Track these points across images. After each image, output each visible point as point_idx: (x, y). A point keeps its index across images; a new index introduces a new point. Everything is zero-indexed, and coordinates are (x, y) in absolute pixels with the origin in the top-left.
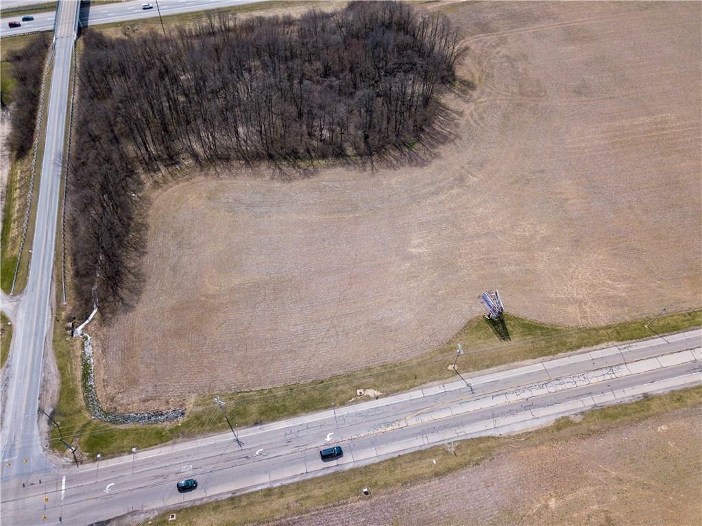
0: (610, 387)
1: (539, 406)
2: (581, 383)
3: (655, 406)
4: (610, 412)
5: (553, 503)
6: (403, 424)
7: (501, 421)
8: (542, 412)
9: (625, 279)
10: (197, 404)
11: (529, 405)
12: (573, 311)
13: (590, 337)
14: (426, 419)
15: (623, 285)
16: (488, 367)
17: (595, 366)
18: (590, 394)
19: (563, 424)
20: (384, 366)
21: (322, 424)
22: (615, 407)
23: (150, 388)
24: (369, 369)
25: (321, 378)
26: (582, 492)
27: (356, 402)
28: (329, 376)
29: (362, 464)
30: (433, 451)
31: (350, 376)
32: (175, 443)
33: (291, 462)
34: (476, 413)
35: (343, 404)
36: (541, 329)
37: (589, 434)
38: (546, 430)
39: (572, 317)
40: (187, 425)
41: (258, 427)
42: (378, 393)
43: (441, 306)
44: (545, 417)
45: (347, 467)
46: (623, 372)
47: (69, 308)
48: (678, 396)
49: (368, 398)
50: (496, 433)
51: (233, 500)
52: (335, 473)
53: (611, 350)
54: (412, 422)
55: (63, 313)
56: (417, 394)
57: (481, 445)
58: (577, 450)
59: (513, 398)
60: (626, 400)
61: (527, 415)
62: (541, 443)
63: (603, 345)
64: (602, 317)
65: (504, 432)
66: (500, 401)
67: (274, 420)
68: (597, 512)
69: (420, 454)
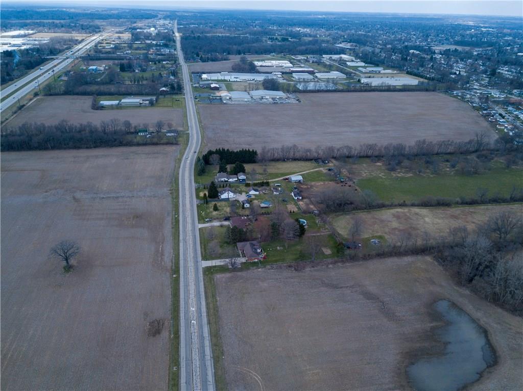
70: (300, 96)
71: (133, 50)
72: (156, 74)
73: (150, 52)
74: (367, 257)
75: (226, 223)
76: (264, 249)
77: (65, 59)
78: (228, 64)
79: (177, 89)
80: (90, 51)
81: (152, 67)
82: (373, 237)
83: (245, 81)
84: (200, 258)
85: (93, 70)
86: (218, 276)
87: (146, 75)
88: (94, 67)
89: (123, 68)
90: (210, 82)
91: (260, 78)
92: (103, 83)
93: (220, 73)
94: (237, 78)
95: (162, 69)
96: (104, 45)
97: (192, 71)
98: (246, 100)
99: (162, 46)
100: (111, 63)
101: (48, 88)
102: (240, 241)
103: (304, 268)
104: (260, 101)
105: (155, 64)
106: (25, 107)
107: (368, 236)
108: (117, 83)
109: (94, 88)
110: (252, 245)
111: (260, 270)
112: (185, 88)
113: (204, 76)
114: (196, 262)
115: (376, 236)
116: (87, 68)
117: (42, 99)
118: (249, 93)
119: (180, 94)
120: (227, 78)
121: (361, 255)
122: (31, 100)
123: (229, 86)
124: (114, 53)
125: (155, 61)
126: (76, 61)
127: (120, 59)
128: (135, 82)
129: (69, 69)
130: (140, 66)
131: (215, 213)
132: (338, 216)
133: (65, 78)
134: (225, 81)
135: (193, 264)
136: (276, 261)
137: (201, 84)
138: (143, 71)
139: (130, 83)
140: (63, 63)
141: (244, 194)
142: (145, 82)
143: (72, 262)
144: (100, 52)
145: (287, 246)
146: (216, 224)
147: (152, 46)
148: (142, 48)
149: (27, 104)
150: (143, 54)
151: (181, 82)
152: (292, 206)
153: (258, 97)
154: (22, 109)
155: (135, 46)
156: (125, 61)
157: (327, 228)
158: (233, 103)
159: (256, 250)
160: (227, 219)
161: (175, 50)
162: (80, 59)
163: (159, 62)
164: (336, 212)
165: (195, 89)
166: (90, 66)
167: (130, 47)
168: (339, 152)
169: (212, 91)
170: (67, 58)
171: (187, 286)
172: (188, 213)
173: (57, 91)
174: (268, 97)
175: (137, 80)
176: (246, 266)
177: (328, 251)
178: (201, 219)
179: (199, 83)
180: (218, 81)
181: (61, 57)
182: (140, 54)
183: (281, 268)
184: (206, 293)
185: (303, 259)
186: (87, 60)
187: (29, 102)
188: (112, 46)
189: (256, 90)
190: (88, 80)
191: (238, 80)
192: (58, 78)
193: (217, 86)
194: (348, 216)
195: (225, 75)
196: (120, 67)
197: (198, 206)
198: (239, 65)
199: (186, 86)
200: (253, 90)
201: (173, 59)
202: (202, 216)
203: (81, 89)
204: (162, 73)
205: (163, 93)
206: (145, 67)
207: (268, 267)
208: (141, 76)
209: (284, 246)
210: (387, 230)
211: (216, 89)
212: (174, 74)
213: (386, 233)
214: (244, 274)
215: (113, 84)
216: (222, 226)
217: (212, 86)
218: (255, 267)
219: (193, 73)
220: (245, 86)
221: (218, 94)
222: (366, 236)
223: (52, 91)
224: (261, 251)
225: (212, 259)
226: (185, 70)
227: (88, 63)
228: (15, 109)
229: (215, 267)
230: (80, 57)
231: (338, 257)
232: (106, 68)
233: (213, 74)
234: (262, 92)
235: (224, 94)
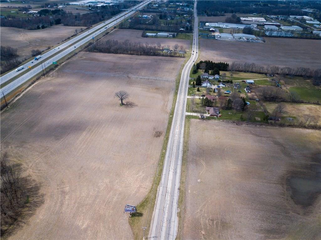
70: (265, 39)
71: (169, 8)
72: (179, 21)
73: (177, 10)
77: (131, 11)
78: (224, 18)
79: (190, 30)
80: (145, 8)
81: (177, 17)
83: (232, 28)
85: (145, 17)
86: (192, 120)
87: (173, 21)
88: (146, 16)
89: (161, 17)
90: (210, 27)
91: (242, 27)
92: (149, 24)
93: (217, 22)
94: (227, 26)
95: (183, 19)
96: (152, 5)
97: (200, 21)
98: (230, 38)
99: (185, 6)
100: (155, 14)
101: (121, 25)
104: (239, 40)
105: (180, 16)
106: (109, 33)
108: (157, 25)
109: (144, 26)
112: (194, 30)
113: (207, 24)
116: (142, 16)
117: (118, 30)
118: (232, 35)
119: (191, 33)
120: (221, 26)
122: (112, 30)
123: (221, 30)
124: (157, 9)
125: (179, 15)
126: (137, 13)
127: (160, 13)
128: (166, 25)
129: (132, 16)
130: (171, 17)
133: (130, 21)
134: (219, 27)
137: (204, 28)
138: (172, 19)
139: (164, 25)
140: (130, 13)
141: (216, 85)
142: (172, 25)
144: (150, 8)
147: (180, 6)
148: (174, 7)
149: (110, 32)
150: (174, 10)
151: (192, 26)
153: (237, 37)
154: (108, 34)
155: (170, 6)
156: (163, 14)
158: (221, 39)
161: (193, 9)
162: (139, 12)
163: (182, 15)
165: (200, 31)
166: (143, 15)
167: (167, 6)
168: (282, 71)
169: (210, 33)
170: (132, 11)
173: (125, 26)
174: (244, 38)
175: (167, 24)
178: (190, 94)
179: (203, 28)
180: (215, 27)
181: (129, 10)
182: (172, 10)
186: (143, 12)
187: (111, 31)
188: (157, 5)
189: (237, 33)
190: (142, 22)
191: (228, 27)
192: (127, 20)
193: (214, 30)
195: (219, 24)
196: (160, 17)
198: (230, 18)
199: (195, 29)
200: (235, 33)
201: (191, 14)
203: (138, 26)
204: (183, 21)
205: (182, 32)
206: (173, 18)
208: (170, 22)
211: (213, 31)
212: (190, 21)
215: (155, 25)
217: (211, 29)
219: (201, 22)
220: (231, 31)
221: (213, 34)
223: (123, 26)
224: (219, 113)
226: (196, 20)
227: (143, 14)
228: (104, 34)
230: (139, 11)
232: (152, 17)
233: (213, 23)
234: (241, 35)
235: (217, 34)
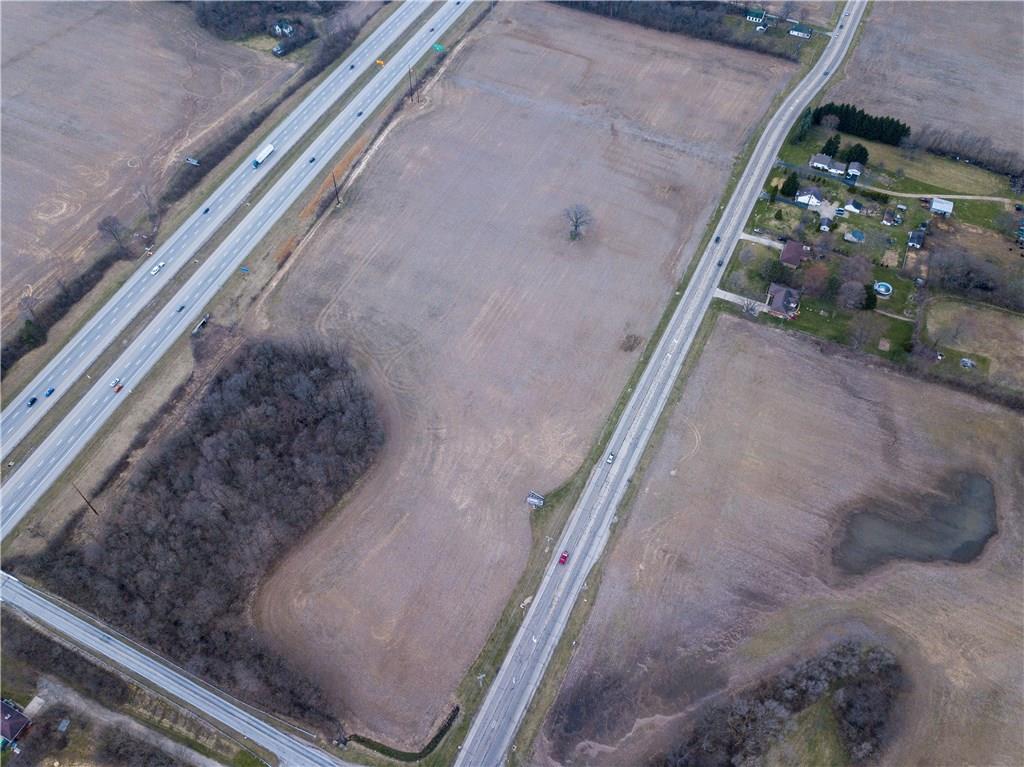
0: (613, 491)
1: (598, 529)
2: (602, 501)
3: (635, 482)
4: (624, 502)
5: (641, 567)
6: (556, 599)
7: (591, 553)
8: (601, 531)
9: (568, 425)
10: (459, 697)
11: (594, 534)
12: (564, 466)
13: (584, 473)
14: (563, 586)
15: (570, 431)
16: (560, 533)
17: (599, 486)
18: (610, 503)
19: (614, 528)
20: (519, 582)
21: (525, 638)
22: (623, 499)
23: (427, 717)
24: (515, 591)
25: (499, 619)
26: (646, 551)
27: (527, 612)
28: (501, 614)
29: (560, 634)
30: (580, 596)
31: (510, 603)
32: (473, 723)
33: (533, 668)
34: (578, 561)
35: (522, 620)
36: (562, 490)
37: (626, 521)
38: (610, 538)
39: (566, 470)
40: (468, 709)
41: (500, 672)
42: (531, 598)
43: (509, 524)
44: (604, 533)
45: (557, 643)
46: (611, 478)
47: (321, 736)
48: (640, 469)
49: (529, 605)
50: (594, 561)
51: (529, 710)
52: (555, 651)
53: (597, 472)
54: (559, 594)
55: (323, 741)
56: (546, 579)
57: (595, 572)
58: (628, 534)
59: (585, 538)
60: (625, 491)
61: (597, 539)
62: (615, 545)
63: (593, 472)
64: (577, 457)
65: (597, 557)
66: (582, 544)
67: (502, 661)
68: (658, 553)
69: (577, 603)
74: (933, 379)
75: (779, 246)
76: (802, 305)
82: (970, 356)
84: (717, 283)
86: (724, 316)
102: (778, 282)
103: (835, 352)
107: (964, 350)
110: (789, 294)
111: (777, 330)
114: (710, 286)
115: (977, 356)
121: (926, 370)
131: (774, 223)
132: (950, 300)
135: (704, 288)
136: (805, 329)
141: (836, 204)
143: (582, 229)
145: (834, 315)
146: (765, 241)
152: (893, 254)
157: (915, 314)
159: (790, 303)
160: (783, 240)
164: (953, 293)
171: (684, 312)
172: (739, 209)
176: (765, 318)
177: (885, 345)
178: (751, 226)
183: (805, 339)
184: (699, 329)
185: (841, 340)
194: (965, 308)
197: (758, 202)
202: (754, 222)
207: (791, 331)
209: (831, 313)
210: (1006, 354)
213: (998, 358)
214: (754, 326)
216: (769, 248)
218: (773, 325)
222: (963, 350)
224: (796, 307)
225: (731, 291)
229: (728, 302)
231: (891, 359)
